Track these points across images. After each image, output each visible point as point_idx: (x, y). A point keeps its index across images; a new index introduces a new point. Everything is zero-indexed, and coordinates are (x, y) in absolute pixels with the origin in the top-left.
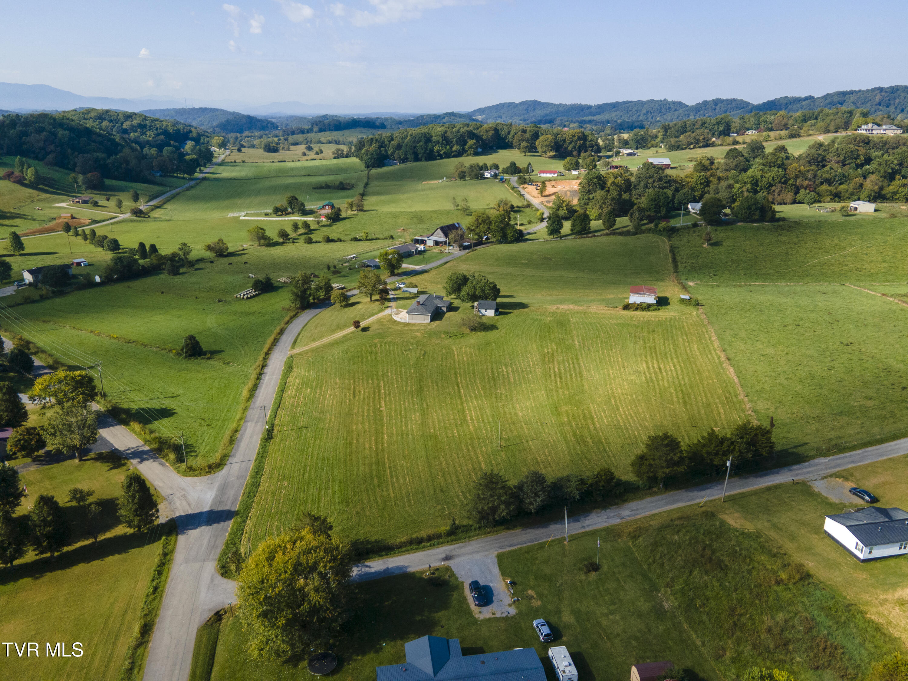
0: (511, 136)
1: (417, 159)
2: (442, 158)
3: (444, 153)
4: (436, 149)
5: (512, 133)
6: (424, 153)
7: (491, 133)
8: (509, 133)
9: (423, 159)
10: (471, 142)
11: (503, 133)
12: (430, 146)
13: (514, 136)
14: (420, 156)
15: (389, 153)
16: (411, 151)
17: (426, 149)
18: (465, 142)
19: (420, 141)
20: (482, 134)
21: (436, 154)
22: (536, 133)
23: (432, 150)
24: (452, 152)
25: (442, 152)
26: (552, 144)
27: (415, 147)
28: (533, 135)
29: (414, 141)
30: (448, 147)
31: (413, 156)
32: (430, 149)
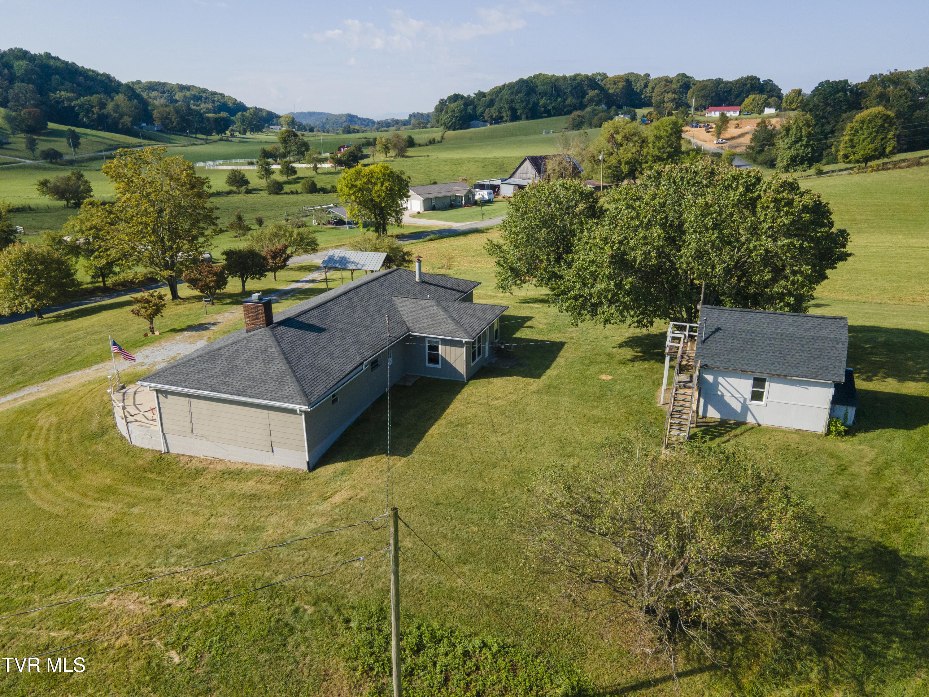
0: (649, 89)
1: (515, 118)
2: (550, 115)
3: (554, 108)
4: (542, 102)
5: (650, 85)
6: (525, 108)
7: (621, 85)
8: (646, 86)
9: (523, 116)
10: (592, 93)
11: (638, 87)
12: (534, 98)
13: (653, 89)
14: (519, 112)
15: (478, 113)
16: (507, 106)
17: (528, 102)
18: (584, 94)
19: (520, 92)
20: (607, 87)
21: (543, 109)
22: (685, 84)
23: (536, 104)
24: (565, 107)
25: (550, 107)
26: (713, 95)
27: (512, 101)
28: (681, 87)
29: (512, 93)
30: (559, 99)
31: (509, 113)
32: (534, 103)
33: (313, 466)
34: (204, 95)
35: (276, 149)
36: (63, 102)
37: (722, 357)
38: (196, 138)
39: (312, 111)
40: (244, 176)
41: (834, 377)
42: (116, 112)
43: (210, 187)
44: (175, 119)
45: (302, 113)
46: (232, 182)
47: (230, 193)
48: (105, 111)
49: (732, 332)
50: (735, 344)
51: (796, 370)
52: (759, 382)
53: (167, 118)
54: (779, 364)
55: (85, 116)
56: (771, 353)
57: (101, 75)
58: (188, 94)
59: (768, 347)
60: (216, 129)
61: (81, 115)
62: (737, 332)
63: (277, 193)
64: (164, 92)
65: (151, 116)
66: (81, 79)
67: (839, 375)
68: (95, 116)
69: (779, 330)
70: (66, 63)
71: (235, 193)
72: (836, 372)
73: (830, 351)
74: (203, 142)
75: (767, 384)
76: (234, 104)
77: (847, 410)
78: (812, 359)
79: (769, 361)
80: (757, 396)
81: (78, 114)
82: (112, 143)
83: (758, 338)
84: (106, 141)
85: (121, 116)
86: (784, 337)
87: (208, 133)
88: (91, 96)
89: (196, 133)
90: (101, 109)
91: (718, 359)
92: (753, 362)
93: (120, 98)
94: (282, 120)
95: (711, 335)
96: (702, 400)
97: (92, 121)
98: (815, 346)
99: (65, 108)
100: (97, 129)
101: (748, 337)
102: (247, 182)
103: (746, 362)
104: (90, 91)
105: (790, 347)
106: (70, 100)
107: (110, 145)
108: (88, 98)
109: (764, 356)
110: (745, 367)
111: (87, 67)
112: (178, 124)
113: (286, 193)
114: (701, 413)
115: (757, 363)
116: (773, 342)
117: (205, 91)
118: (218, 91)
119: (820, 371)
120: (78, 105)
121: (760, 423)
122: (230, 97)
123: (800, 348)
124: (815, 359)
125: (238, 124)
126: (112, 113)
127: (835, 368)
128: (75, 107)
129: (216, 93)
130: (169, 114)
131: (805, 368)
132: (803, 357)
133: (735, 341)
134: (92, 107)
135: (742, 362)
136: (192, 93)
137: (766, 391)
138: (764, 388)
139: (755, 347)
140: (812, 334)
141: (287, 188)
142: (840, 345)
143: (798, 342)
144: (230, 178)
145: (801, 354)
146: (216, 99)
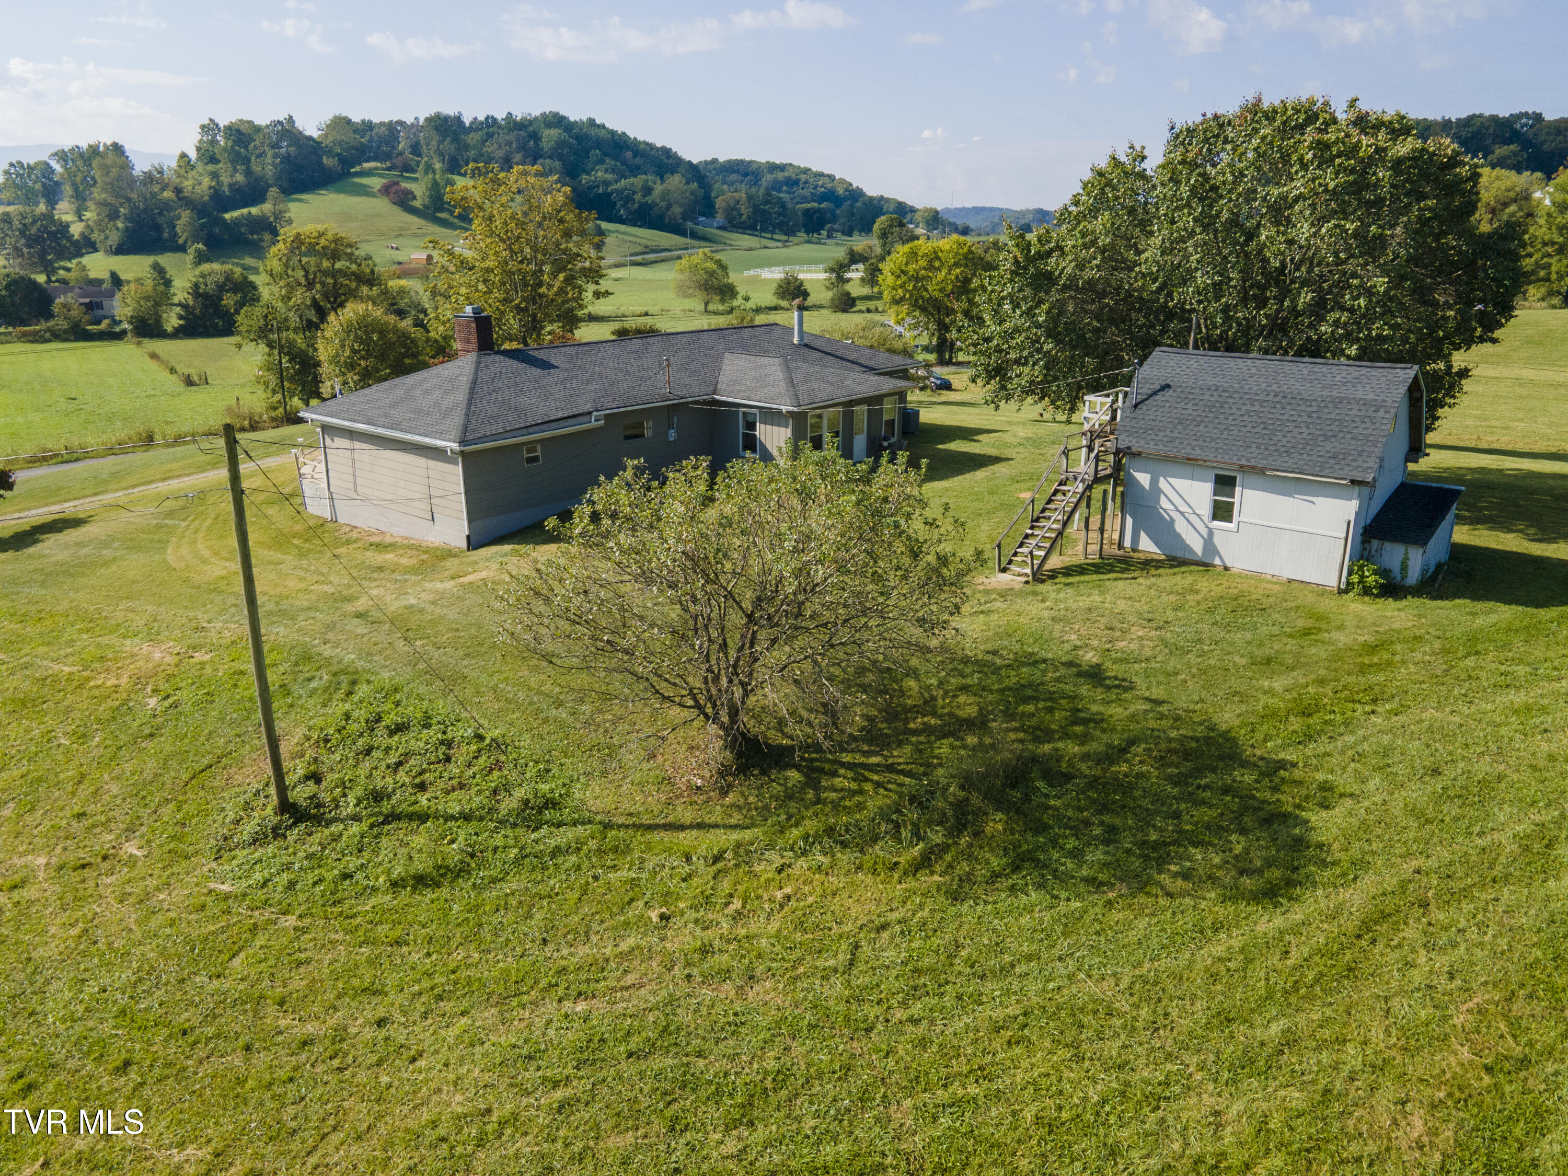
33: (474, 543)
34: (803, 177)
35: (870, 248)
36: (598, 186)
37: (1161, 434)
38: (772, 239)
39: (979, 205)
40: (801, 284)
41: (1354, 473)
42: (663, 199)
43: (747, 299)
44: (745, 210)
45: (964, 209)
46: (784, 293)
47: (776, 308)
48: (649, 199)
49: (1189, 389)
50: (1189, 412)
51: (1287, 459)
52: (1225, 483)
53: (734, 209)
54: (1258, 448)
55: (623, 206)
56: (1249, 429)
57: (658, 149)
58: (780, 176)
59: (1246, 418)
60: (804, 225)
61: (618, 206)
62: (1197, 390)
63: (845, 311)
64: (747, 175)
65: (713, 207)
66: (629, 154)
67: (1366, 469)
68: (636, 206)
69: (1274, 387)
70: (613, 133)
71: (782, 308)
72: (1360, 463)
73: (1358, 424)
74: (780, 244)
75: (1238, 490)
76: (846, 190)
77: (1406, 553)
78: (1321, 438)
79: (1241, 443)
80: (1222, 512)
81: (615, 203)
82: (649, 243)
83: (1231, 401)
84: (638, 240)
85: (669, 207)
86: (1279, 399)
87: (791, 232)
88: (635, 176)
89: (773, 232)
90: (644, 196)
91: (1153, 436)
92: (1213, 444)
93: (675, 181)
94: (918, 217)
95: (1151, 396)
96: (1129, 521)
97: (630, 213)
98: (1332, 416)
99: (599, 196)
100: (635, 225)
101: (1215, 398)
102: (805, 294)
103: (1200, 443)
104: (635, 171)
105: (1286, 417)
106: (607, 183)
107: (646, 247)
108: (632, 179)
109: (1235, 432)
110: (1197, 453)
111: (640, 138)
112: (749, 217)
113: (860, 311)
114: (1127, 543)
115: (1220, 445)
116: (1257, 408)
117: (806, 171)
118: (826, 172)
119: (1332, 461)
120: (617, 191)
121: (1229, 564)
122: (842, 181)
123: (1305, 418)
124: (1327, 438)
125: (842, 220)
126: (658, 201)
127: (1360, 455)
128: (612, 193)
129: (822, 175)
130: (738, 202)
131: (1305, 456)
132: (1305, 435)
133: (1189, 406)
134: (634, 193)
135: (1195, 443)
136: (786, 174)
137: (1236, 500)
138: (1233, 497)
139: (1222, 417)
140: (1335, 394)
141: (861, 306)
142: (1381, 413)
143: (1303, 407)
144: (780, 286)
145: (1304, 430)
146: (820, 183)
